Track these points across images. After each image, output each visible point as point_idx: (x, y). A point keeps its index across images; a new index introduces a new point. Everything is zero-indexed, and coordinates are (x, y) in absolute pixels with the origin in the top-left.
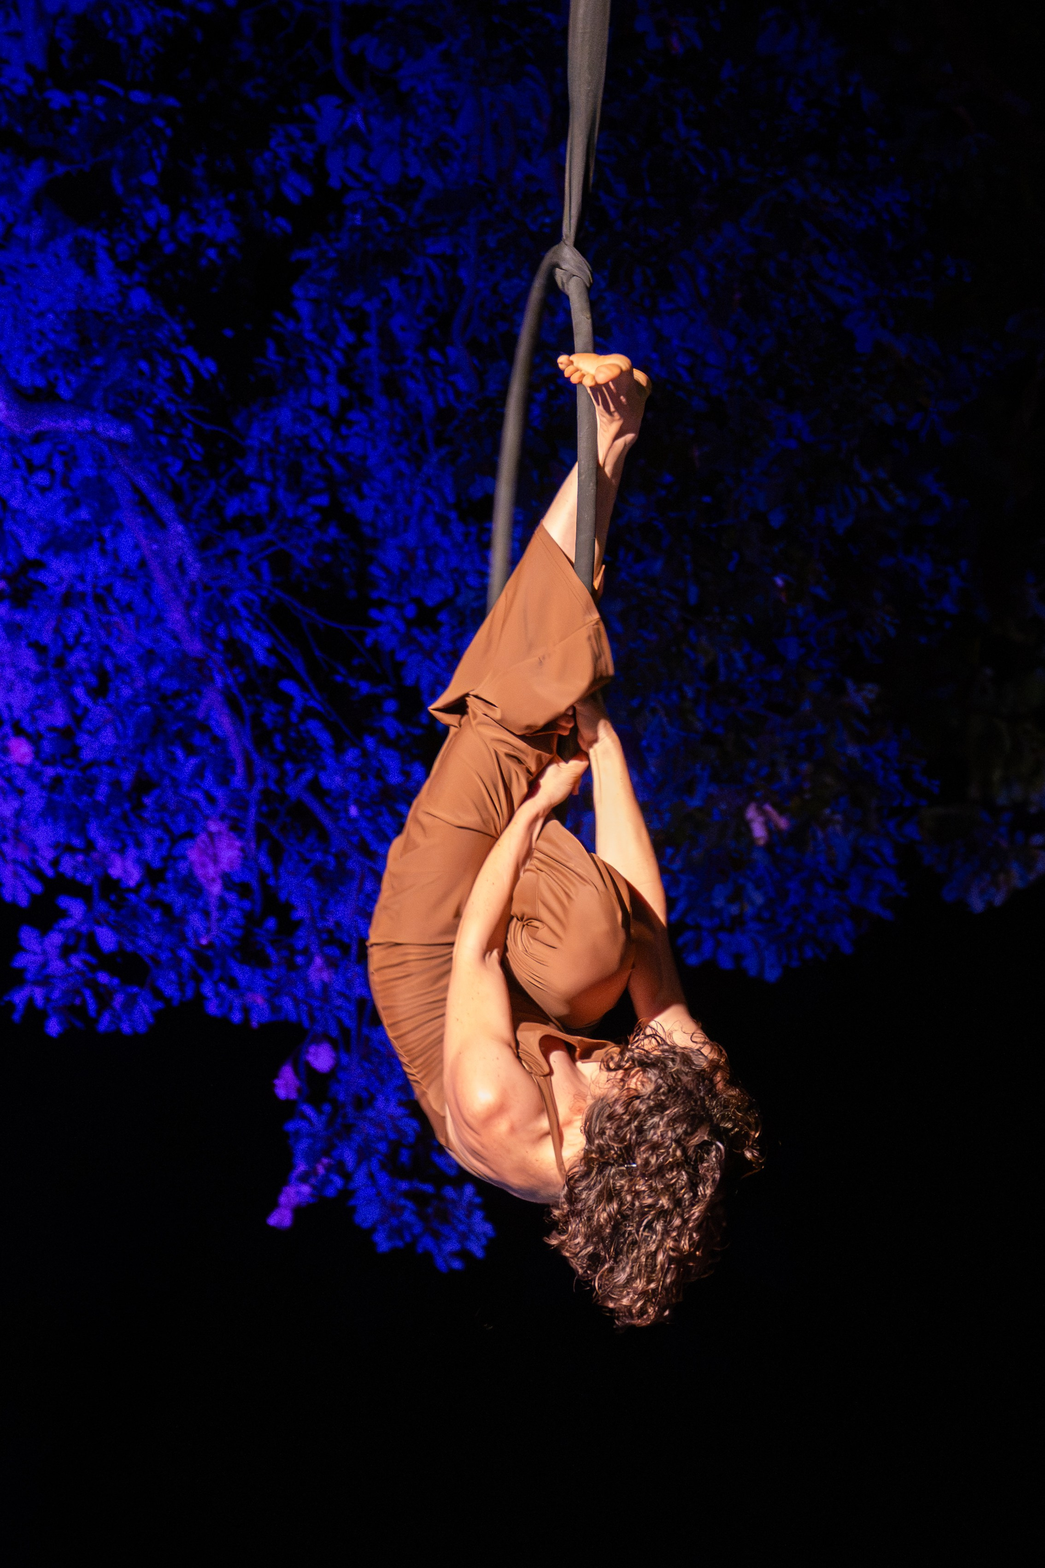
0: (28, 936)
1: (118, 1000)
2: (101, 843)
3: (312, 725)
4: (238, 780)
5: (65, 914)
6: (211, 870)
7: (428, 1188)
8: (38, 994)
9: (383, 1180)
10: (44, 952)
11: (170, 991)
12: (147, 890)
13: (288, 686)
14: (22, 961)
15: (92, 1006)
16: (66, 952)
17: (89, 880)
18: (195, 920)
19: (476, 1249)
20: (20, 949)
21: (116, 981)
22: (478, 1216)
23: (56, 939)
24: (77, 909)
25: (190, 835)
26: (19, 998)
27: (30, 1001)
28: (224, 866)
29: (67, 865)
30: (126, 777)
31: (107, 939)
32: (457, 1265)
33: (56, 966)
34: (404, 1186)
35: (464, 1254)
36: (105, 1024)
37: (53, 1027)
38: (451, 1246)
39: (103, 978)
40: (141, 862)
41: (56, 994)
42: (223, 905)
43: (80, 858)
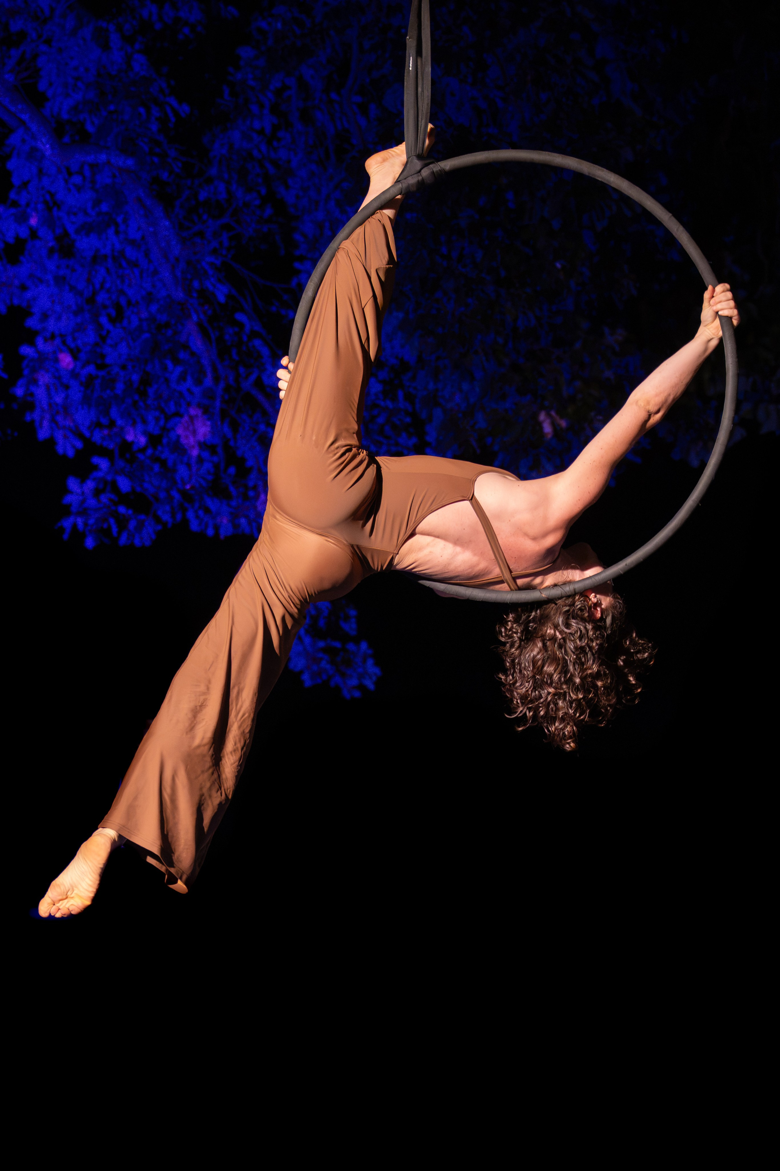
0: (73, 484)
1: (132, 525)
2: (119, 422)
3: (257, 343)
4: (209, 380)
5: (96, 468)
6: (192, 440)
7: (338, 645)
8: (80, 521)
9: (307, 640)
10: (83, 493)
11: (166, 518)
12: (150, 452)
13: (240, 317)
14: (69, 499)
15: (115, 530)
16: (97, 493)
17: (112, 446)
18: (182, 471)
19: (370, 684)
20: (67, 491)
21: (130, 512)
22: (370, 662)
23: (90, 485)
24: (103, 464)
25: (178, 415)
26: (67, 523)
27: (75, 526)
28: (200, 437)
29: (97, 437)
30: (135, 377)
31: (124, 484)
32: (357, 694)
33: (92, 502)
34: (321, 644)
35: (361, 687)
36: (123, 540)
37: (90, 543)
38: (354, 682)
39: (122, 510)
40: (145, 433)
41: (91, 521)
42: (200, 460)
43: (106, 432)
